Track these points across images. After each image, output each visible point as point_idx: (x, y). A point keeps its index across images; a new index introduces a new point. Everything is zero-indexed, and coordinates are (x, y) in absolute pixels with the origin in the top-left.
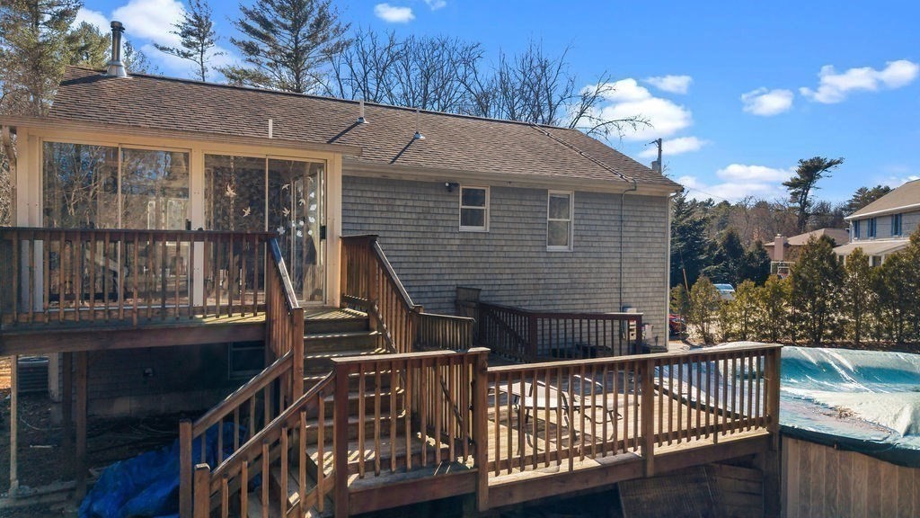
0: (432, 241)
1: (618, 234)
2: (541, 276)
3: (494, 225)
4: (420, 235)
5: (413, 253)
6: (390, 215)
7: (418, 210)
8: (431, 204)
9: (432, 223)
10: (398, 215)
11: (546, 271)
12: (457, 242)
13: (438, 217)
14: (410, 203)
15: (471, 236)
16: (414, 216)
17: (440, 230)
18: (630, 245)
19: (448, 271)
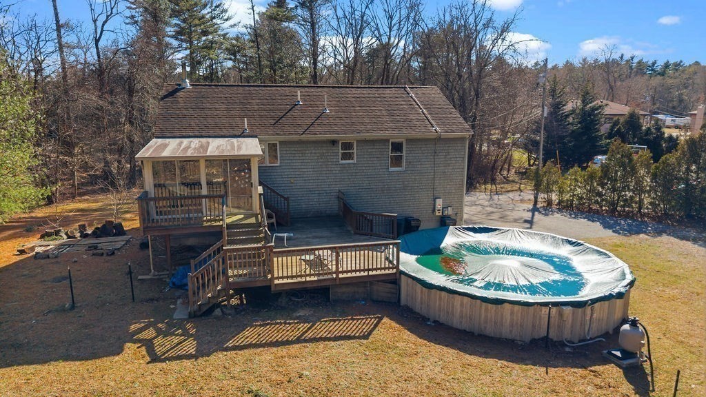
0: (325, 169)
1: (433, 160)
2: (385, 184)
3: (359, 160)
4: (319, 167)
5: (316, 175)
6: (304, 158)
7: (318, 155)
8: (325, 151)
9: (325, 160)
10: (307, 158)
11: (389, 181)
12: (339, 169)
13: (329, 158)
14: (314, 152)
15: (346, 166)
16: (316, 158)
17: (330, 163)
18: (440, 165)
19: (334, 183)
